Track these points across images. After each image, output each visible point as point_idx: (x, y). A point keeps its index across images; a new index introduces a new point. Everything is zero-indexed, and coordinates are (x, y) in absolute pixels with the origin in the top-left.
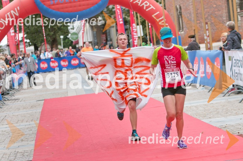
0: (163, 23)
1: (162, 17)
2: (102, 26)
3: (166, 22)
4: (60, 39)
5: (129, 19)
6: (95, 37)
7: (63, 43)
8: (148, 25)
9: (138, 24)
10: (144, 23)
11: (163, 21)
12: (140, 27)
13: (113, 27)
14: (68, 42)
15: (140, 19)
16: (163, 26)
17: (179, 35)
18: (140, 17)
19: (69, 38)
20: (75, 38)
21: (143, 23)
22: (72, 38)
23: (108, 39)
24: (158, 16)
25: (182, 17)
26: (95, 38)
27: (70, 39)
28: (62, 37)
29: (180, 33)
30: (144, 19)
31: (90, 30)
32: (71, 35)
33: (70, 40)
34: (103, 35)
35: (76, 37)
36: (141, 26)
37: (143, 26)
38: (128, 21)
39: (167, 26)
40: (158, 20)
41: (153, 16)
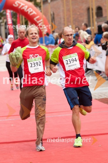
1: (40, 20)
9: (22, 24)
11: (41, 23)
13: (2, 26)
18: (25, 19)
24: (38, 20)
25: (54, 21)
40: (38, 22)
41: (35, 19)
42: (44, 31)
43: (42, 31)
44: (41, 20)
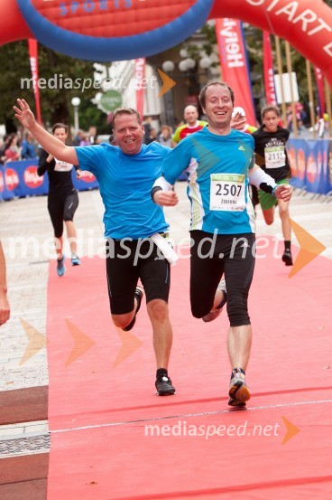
2: (188, 74)
4: (73, 106)
5: (260, 54)
6: (169, 102)
7: (80, 119)
9: (285, 70)
10: (299, 67)
12: (290, 77)
14: (93, 117)
15: (292, 56)
18: (291, 49)
19: (96, 105)
20: (113, 105)
22: (105, 105)
26: (170, 106)
27: (100, 107)
28: (76, 101)
30: (300, 54)
31: (157, 84)
32: (102, 97)
33: (100, 110)
34: (189, 99)
35: (115, 103)
36: (294, 74)
37: (299, 74)
38: (257, 60)
41: (327, 49)
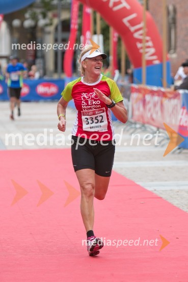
0: (141, 35)
1: (139, 23)
3: (148, 34)
8: (114, 35)
9: (95, 33)
11: (141, 32)
12: (99, 38)
13: (49, 33)
16: (140, 41)
17: (167, 59)
18: (101, 19)
21: (105, 32)
23: (39, 54)
24: (133, 22)
29: (169, 56)
39: (147, 41)
40: (132, 29)
41: (125, 21)
42: (147, 53)
43: (141, 51)
44: (141, 25)
